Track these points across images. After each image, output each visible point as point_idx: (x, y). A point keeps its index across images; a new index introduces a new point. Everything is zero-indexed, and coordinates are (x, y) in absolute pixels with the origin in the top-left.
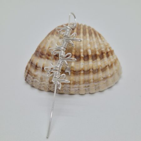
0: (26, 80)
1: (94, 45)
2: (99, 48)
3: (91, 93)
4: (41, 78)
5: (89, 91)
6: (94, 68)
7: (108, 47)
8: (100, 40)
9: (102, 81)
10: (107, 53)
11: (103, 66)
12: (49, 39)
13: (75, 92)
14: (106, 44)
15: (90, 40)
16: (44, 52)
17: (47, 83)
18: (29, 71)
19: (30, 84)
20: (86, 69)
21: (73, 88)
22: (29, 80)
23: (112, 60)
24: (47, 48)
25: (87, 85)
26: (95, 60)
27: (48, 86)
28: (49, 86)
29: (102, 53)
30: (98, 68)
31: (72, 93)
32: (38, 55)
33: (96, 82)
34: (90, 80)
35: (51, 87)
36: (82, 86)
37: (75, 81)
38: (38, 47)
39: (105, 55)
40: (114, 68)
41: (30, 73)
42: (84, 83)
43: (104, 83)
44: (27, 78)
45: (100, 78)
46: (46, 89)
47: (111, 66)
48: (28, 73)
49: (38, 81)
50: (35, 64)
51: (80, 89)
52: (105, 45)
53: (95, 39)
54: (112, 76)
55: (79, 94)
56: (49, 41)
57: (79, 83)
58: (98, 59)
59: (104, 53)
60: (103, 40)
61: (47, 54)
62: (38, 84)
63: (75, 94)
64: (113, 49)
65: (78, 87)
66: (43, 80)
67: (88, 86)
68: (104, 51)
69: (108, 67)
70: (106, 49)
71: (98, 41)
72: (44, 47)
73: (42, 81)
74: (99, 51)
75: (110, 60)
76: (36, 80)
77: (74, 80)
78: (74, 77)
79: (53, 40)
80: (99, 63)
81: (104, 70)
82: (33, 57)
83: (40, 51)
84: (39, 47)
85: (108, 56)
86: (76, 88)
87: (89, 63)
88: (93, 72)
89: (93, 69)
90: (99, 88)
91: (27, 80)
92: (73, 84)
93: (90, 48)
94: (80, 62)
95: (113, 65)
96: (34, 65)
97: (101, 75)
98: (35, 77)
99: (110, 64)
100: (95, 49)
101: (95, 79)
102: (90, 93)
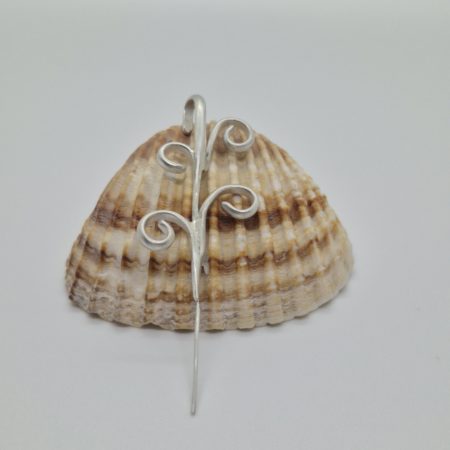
0: (71, 298)
1: (271, 181)
2: (286, 191)
3: (272, 323)
4: (118, 288)
5: (265, 317)
6: (277, 251)
7: (310, 187)
8: (286, 168)
9: (303, 286)
10: (310, 203)
11: (302, 242)
12: (134, 171)
13: (226, 323)
14: (304, 179)
15: (258, 168)
16: (122, 209)
17: (139, 300)
18: (80, 268)
19: (86, 308)
20: (253, 253)
21: (219, 311)
22: (82, 298)
23: (326, 224)
24: (132, 197)
25: (259, 301)
26: (278, 227)
27: (142, 311)
28: (146, 312)
29: (296, 205)
30: (286, 249)
31: (216, 326)
32: (106, 221)
33: (284, 291)
34: (269, 284)
35: (151, 312)
36: (245, 304)
37: (224, 292)
38: (102, 196)
39: (304, 209)
40: (334, 246)
41: (83, 275)
42: (250, 295)
43: (309, 293)
44: (76, 290)
45: (296, 277)
46: (138, 320)
47: (323, 242)
48: (78, 276)
49: (111, 299)
50: (100, 248)
51: (240, 313)
52: (300, 182)
53: (271, 166)
54: (328, 269)
55: (238, 329)
56: (137, 178)
57: (236, 295)
58: (287, 223)
59: (302, 203)
60: (295, 166)
61: (133, 214)
62: (113, 307)
63: (225, 330)
64: (323, 191)
65: (235, 309)
66: (128, 293)
67: (263, 304)
68: (301, 199)
69: (315, 245)
70: (305, 192)
71: (281, 170)
72: (122, 197)
73: (123, 297)
74: (286, 198)
75: (319, 224)
76: (105, 295)
77: (221, 287)
78: (219, 278)
79: (148, 172)
80: (289, 234)
81: (305, 252)
82: (90, 228)
83: (111, 207)
84: (106, 196)
85: (313, 212)
86: (227, 310)
87: (260, 235)
88: (274, 260)
89: (273, 252)
90: (293, 307)
91: (75, 298)
92: (217, 299)
93: (260, 190)
94: (235, 235)
95: (330, 237)
96: (96, 250)
97: (298, 268)
98: (100, 286)
99: (320, 237)
100: (275, 193)
101: (280, 282)
102: (268, 325)
